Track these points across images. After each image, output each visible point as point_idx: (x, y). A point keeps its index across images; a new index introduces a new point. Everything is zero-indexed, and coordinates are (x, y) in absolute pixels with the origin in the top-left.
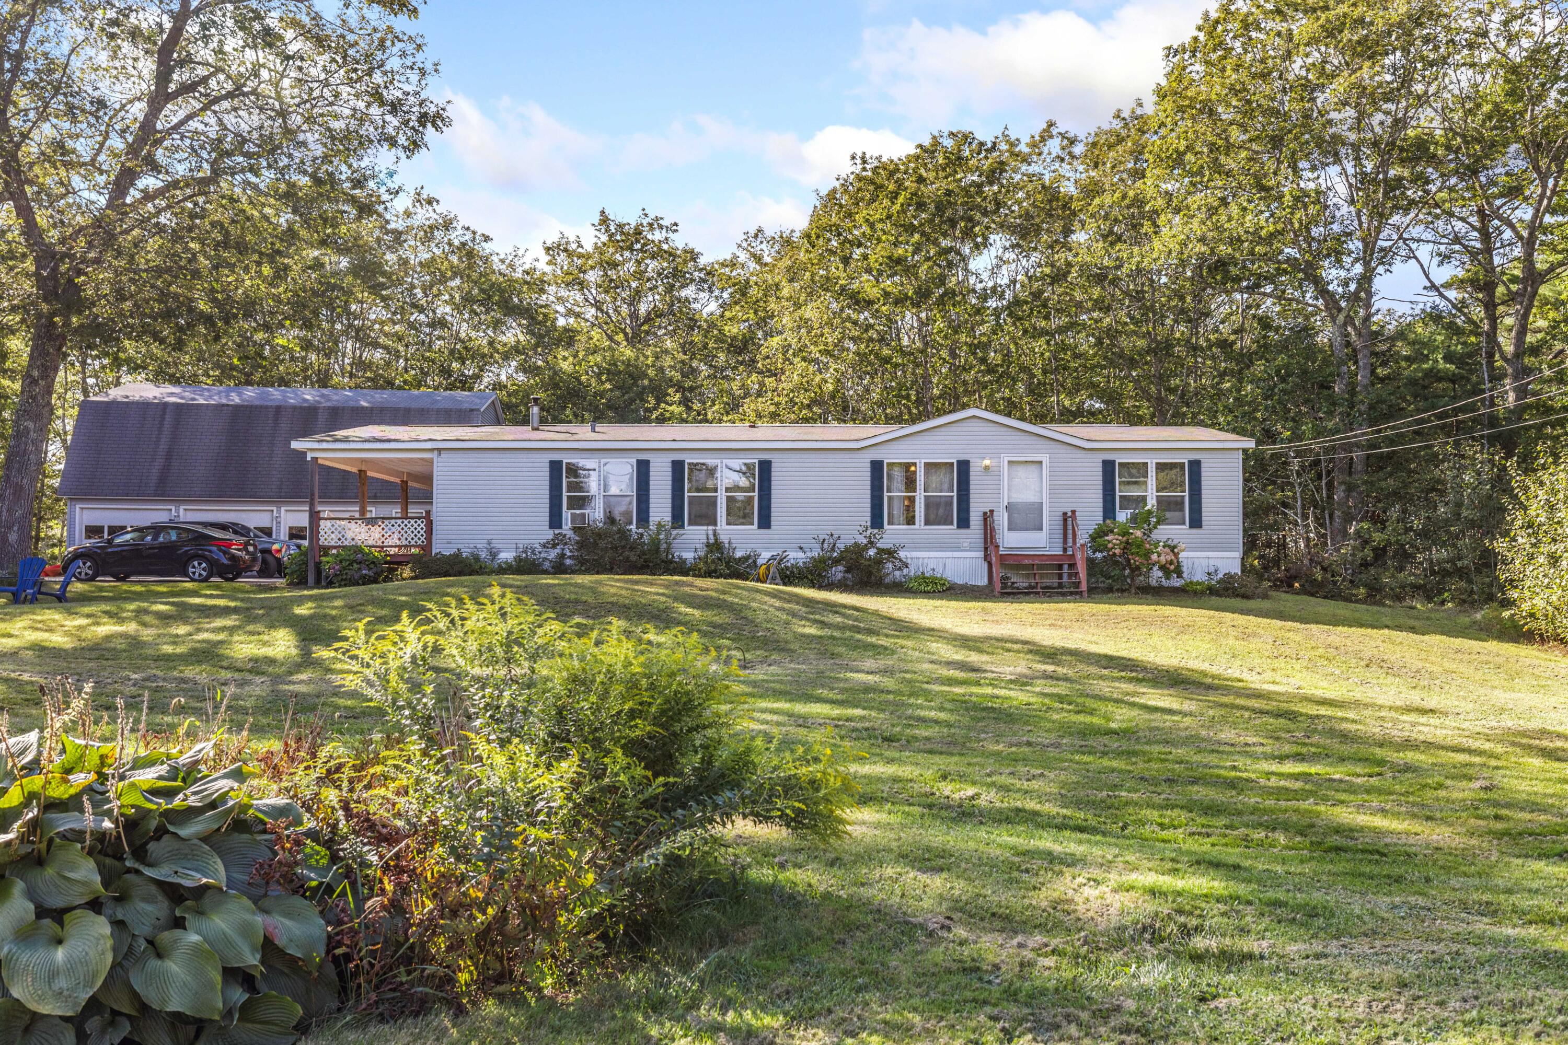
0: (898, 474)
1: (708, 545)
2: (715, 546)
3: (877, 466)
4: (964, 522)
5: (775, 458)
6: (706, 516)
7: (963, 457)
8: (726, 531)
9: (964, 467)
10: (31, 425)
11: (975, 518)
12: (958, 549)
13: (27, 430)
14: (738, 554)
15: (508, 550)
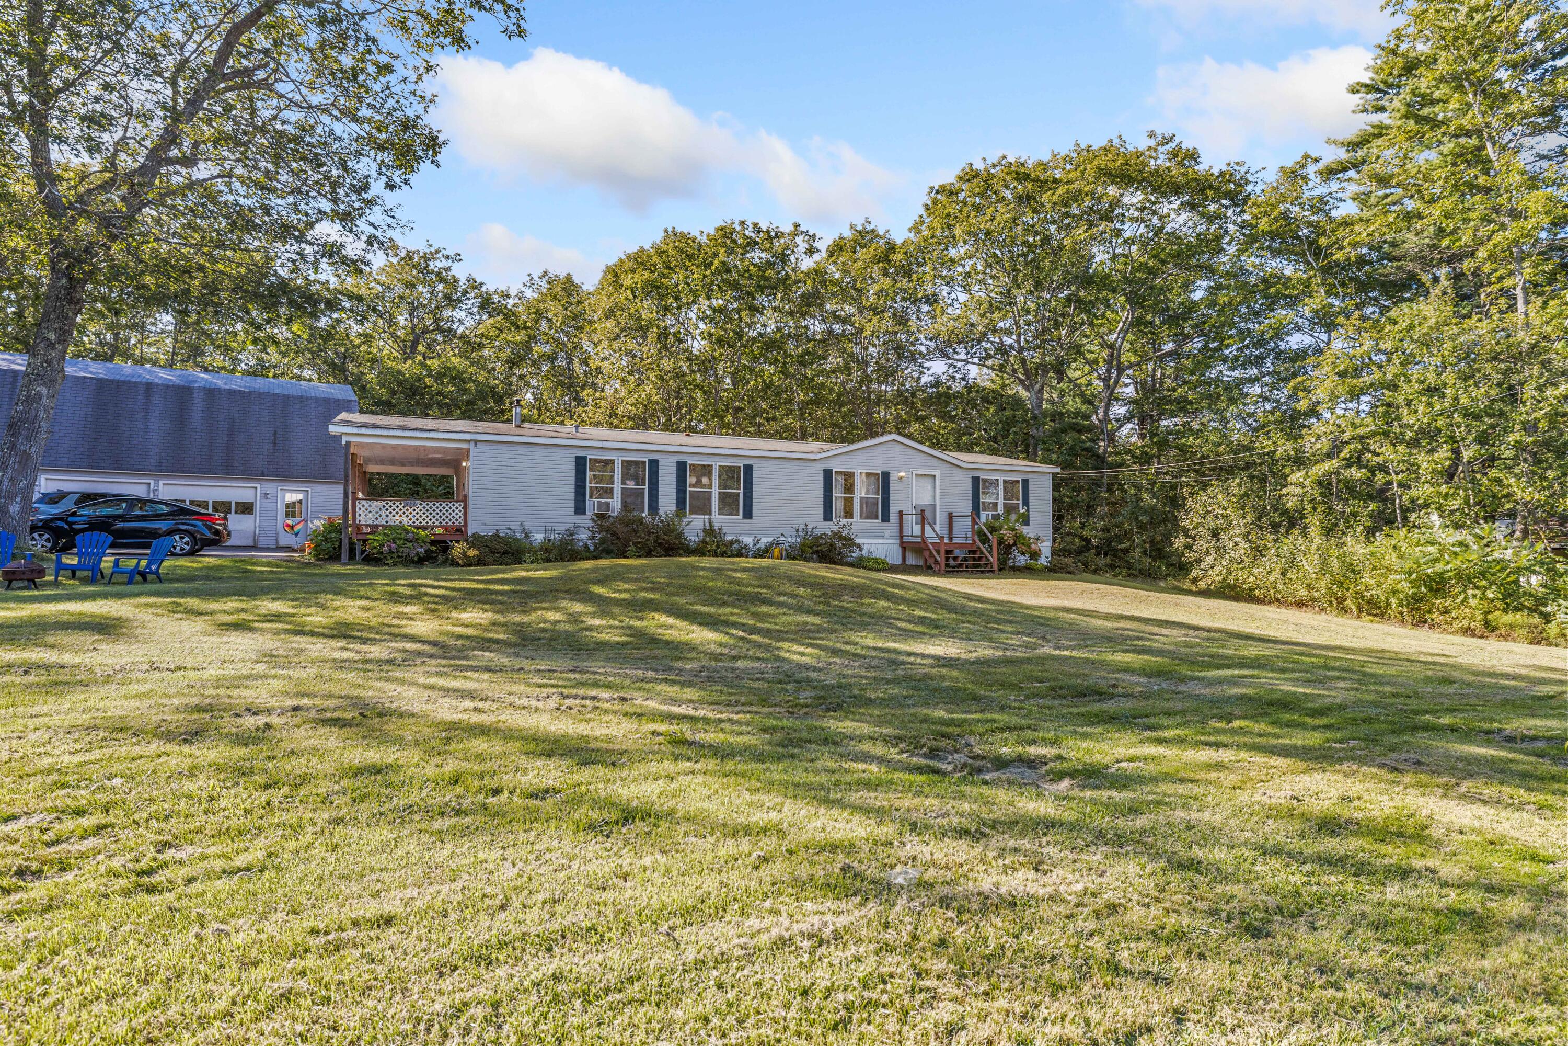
0: (841, 479)
1: (705, 531)
2: (710, 531)
3: (828, 474)
4: (886, 519)
5: (756, 464)
6: (702, 507)
7: (886, 470)
8: (719, 520)
9: (886, 476)
10: (44, 391)
11: (893, 516)
12: (882, 537)
13: (39, 395)
14: (729, 538)
15: (538, 531)
